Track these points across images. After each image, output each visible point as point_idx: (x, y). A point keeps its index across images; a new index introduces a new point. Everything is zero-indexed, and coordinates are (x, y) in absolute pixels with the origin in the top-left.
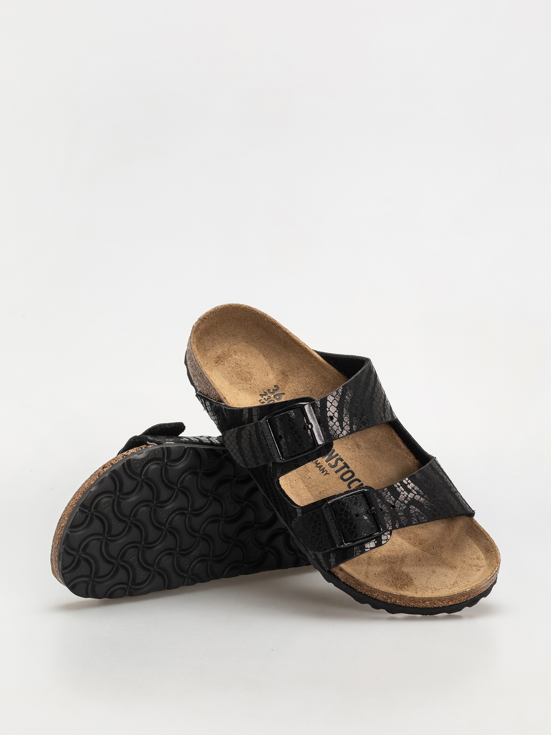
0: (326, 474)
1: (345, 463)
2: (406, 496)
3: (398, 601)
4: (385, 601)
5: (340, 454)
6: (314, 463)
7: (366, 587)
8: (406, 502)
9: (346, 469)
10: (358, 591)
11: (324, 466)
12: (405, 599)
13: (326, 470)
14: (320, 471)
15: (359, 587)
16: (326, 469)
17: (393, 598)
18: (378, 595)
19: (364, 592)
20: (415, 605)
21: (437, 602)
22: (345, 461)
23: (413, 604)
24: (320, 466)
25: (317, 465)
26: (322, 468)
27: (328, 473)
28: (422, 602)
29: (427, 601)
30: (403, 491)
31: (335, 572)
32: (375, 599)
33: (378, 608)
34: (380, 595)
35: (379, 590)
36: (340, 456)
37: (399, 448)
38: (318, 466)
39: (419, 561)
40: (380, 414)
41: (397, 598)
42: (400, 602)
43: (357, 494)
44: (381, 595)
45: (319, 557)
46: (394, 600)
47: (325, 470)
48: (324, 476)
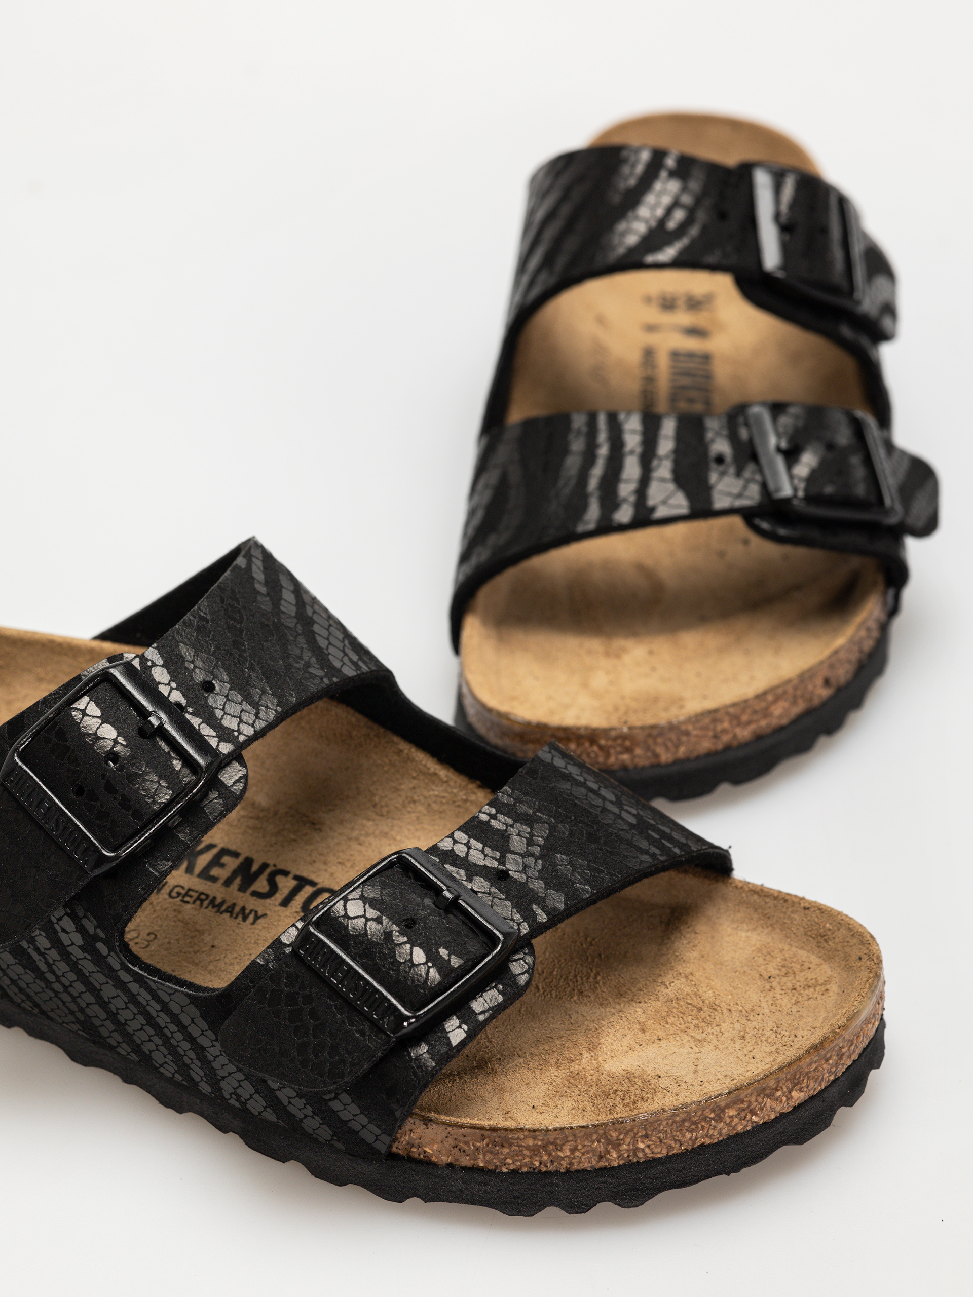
0: (257, 918)
1: (296, 878)
2: (528, 836)
3: (641, 1145)
4: (603, 1164)
5: (271, 862)
6: (207, 908)
7: (525, 1137)
8: (536, 850)
9: (308, 890)
10: (505, 1170)
11: (240, 904)
12: (659, 1125)
13: (251, 911)
14: (236, 918)
15: (506, 1150)
16: (249, 907)
17: (622, 1137)
18: (573, 1151)
19: (526, 1165)
20: (696, 1139)
21: (757, 1101)
22: (295, 871)
23: (688, 1135)
24: (229, 907)
25: (219, 909)
26: (237, 909)
27: (260, 913)
28: (712, 1115)
29: (728, 1106)
30: (512, 826)
31: (413, 1146)
32: (568, 1171)
33: (586, 1205)
34: (580, 1147)
35: (571, 1128)
36: (275, 866)
37: (433, 782)
38: (224, 908)
39: (643, 1031)
40: (346, 654)
41: (635, 1130)
42: (648, 1146)
43: (381, 872)
44: (584, 1146)
45: (344, 1115)
46: (629, 1145)
47: (247, 912)
48: (254, 926)
